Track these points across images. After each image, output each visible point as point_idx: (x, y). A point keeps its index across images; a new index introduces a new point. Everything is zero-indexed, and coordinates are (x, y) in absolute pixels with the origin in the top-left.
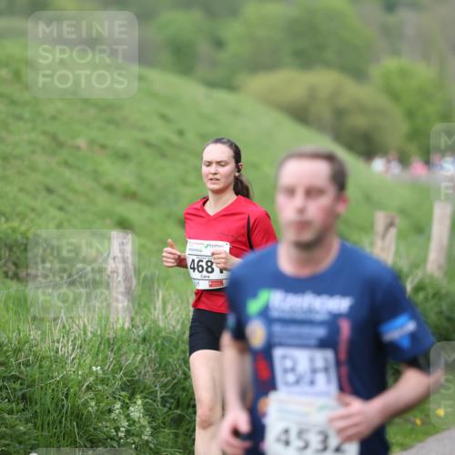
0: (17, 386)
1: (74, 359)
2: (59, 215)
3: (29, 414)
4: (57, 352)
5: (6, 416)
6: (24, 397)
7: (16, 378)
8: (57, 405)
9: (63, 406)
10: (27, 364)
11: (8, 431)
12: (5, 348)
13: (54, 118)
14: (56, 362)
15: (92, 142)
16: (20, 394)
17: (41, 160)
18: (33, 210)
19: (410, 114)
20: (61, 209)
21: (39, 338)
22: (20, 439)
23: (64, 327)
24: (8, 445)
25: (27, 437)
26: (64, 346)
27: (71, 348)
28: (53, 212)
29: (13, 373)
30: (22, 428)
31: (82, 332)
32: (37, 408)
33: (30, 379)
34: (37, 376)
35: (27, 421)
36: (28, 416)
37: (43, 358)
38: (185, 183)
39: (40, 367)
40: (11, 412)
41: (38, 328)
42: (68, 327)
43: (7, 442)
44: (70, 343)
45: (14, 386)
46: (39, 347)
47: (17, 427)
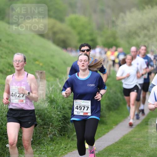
19: (79, 34)
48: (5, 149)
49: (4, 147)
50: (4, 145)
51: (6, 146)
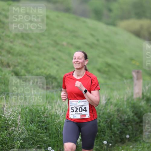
0: (44, 124)
1: (62, 116)
2: (57, 68)
3: (48, 134)
4: (57, 113)
5: (40, 134)
6: (46, 128)
7: (43, 122)
8: (57, 131)
9: (59, 131)
10: (47, 117)
11: (41, 140)
12: (39, 112)
13: (55, 35)
14: (56, 116)
15: (68, 43)
16: (44, 127)
17: (51, 49)
18: (49, 66)
20: (58, 65)
21: (51, 109)
22: (45, 142)
23: (59, 105)
24: (41, 144)
25: (47, 142)
26: (59, 111)
27: (61, 112)
28: (55, 66)
29: (42, 120)
30: (45, 139)
31: (65, 107)
32: (50, 132)
33: (48, 122)
34: (50, 121)
35: (47, 136)
36: (47, 135)
37: (52, 115)
38: (99, 57)
39: (51, 118)
40: (42, 133)
41: (50, 105)
42: (60, 105)
43: (40, 143)
44: (61, 110)
45: (42, 124)
46: (51, 112)
47: (44, 138)
48: (103, 146)
49: (101, 144)
50: (102, 142)
51: (103, 143)
